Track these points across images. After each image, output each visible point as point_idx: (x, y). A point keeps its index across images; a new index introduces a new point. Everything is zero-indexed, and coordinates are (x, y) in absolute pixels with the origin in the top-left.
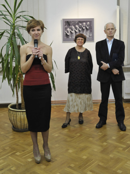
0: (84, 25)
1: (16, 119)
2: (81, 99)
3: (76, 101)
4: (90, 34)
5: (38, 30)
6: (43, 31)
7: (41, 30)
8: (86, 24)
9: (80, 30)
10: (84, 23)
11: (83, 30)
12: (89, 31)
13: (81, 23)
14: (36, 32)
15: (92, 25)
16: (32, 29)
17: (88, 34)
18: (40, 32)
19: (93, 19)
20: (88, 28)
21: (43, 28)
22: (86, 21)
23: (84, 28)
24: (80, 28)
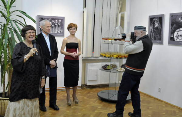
0: (56, 22)
1: (4, 106)
2: (29, 107)
3: (23, 110)
4: (61, 30)
5: (74, 29)
6: (77, 30)
7: (76, 29)
8: (58, 21)
9: (53, 26)
10: (57, 21)
11: (55, 26)
12: (60, 28)
13: (54, 20)
14: (73, 30)
15: (63, 23)
16: (70, 28)
17: (59, 30)
18: (75, 30)
19: (64, 17)
20: (59, 25)
21: (76, 28)
22: (58, 18)
23: (56, 25)
24: (53, 24)
